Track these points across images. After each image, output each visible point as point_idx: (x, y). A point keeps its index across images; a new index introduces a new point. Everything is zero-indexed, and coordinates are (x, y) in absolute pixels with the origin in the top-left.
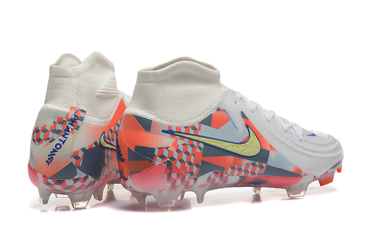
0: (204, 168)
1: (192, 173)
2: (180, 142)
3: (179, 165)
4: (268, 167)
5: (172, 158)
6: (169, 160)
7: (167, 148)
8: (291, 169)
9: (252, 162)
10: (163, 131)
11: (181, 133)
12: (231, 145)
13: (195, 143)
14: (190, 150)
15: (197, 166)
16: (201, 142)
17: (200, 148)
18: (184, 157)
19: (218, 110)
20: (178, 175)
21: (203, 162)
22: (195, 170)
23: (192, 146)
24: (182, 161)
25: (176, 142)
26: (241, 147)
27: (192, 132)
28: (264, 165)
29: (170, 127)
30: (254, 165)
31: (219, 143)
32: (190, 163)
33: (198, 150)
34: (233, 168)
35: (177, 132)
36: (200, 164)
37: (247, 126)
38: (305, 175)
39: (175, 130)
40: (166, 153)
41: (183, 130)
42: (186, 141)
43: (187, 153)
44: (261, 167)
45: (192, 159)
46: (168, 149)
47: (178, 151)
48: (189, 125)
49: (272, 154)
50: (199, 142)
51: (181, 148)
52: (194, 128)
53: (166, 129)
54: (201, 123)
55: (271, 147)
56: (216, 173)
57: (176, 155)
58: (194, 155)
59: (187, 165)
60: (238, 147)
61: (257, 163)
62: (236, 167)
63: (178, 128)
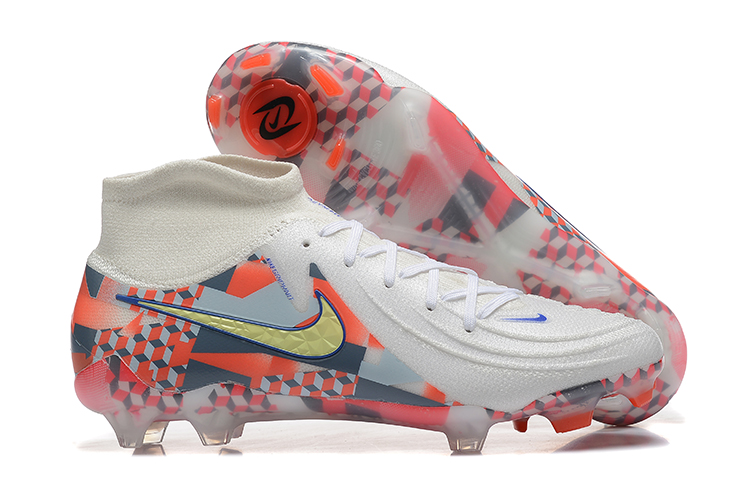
0: (196, 373)
1: (166, 384)
2: (147, 321)
3: (134, 365)
4: (361, 381)
5: (124, 352)
6: (116, 353)
7: (117, 331)
8: (418, 389)
9: (322, 369)
10: (119, 298)
11: (153, 302)
12: (269, 332)
13: (180, 325)
14: (165, 336)
15: (178, 369)
16: (195, 323)
17: (189, 334)
18: (149, 351)
19: (253, 258)
20: (132, 385)
21: (192, 363)
22: (173, 377)
23: (173, 329)
24: (142, 358)
25: (139, 319)
26: (293, 337)
27: (178, 300)
28: (351, 377)
29: (134, 290)
30: (325, 375)
31: (240, 326)
32: (160, 364)
33: (184, 338)
34: (272, 379)
35: (145, 300)
36: (185, 367)
37: (318, 295)
38: (457, 404)
39: (141, 296)
40: (113, 341)
41: (159, 298)
42: (161, 319)
43: (157, 343)
44: (345, 381)
45: (167, 357)
46: (120, 333)
47: (139, 338)
48: (175, 288)
49: (372, 356)
50: (189, 321)
51: (146, 333)
52: (185, 293)
53: (125, 293)
54: (203, 284)
55: (373, 341)
56: (230, 387)
57: (131, 346)
58: (171, 348)
59: (153, 366)
60: (284, 336)
61: (333, 372)
62: (280, 377)
63: (151, 293)
